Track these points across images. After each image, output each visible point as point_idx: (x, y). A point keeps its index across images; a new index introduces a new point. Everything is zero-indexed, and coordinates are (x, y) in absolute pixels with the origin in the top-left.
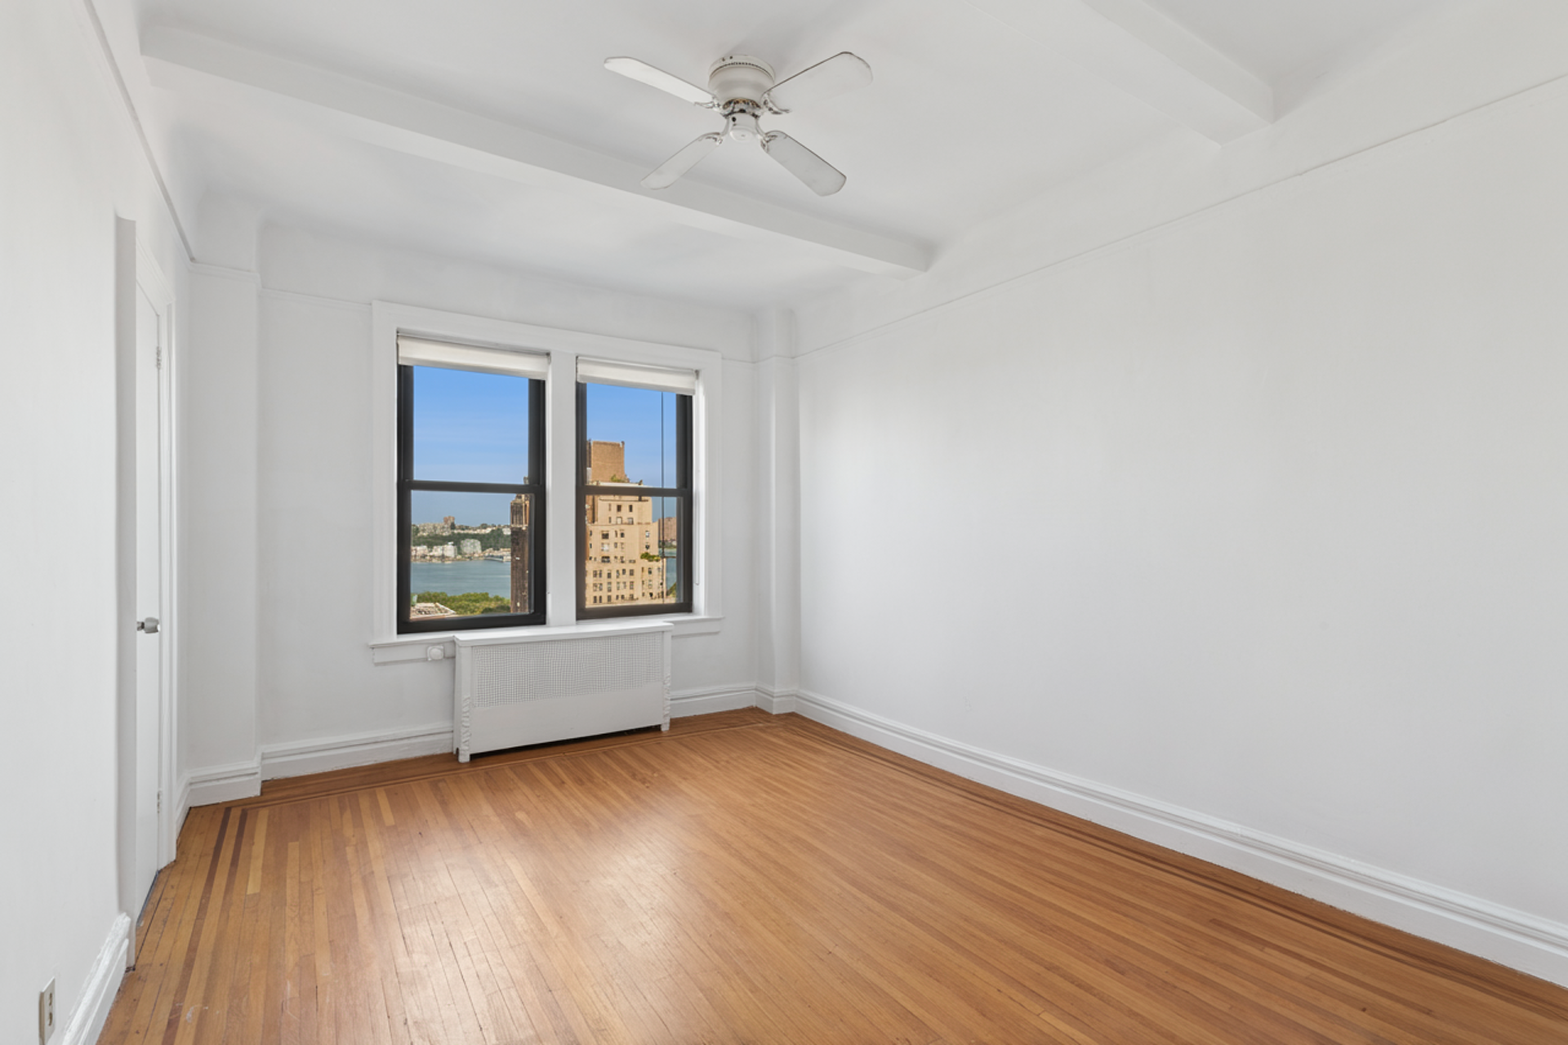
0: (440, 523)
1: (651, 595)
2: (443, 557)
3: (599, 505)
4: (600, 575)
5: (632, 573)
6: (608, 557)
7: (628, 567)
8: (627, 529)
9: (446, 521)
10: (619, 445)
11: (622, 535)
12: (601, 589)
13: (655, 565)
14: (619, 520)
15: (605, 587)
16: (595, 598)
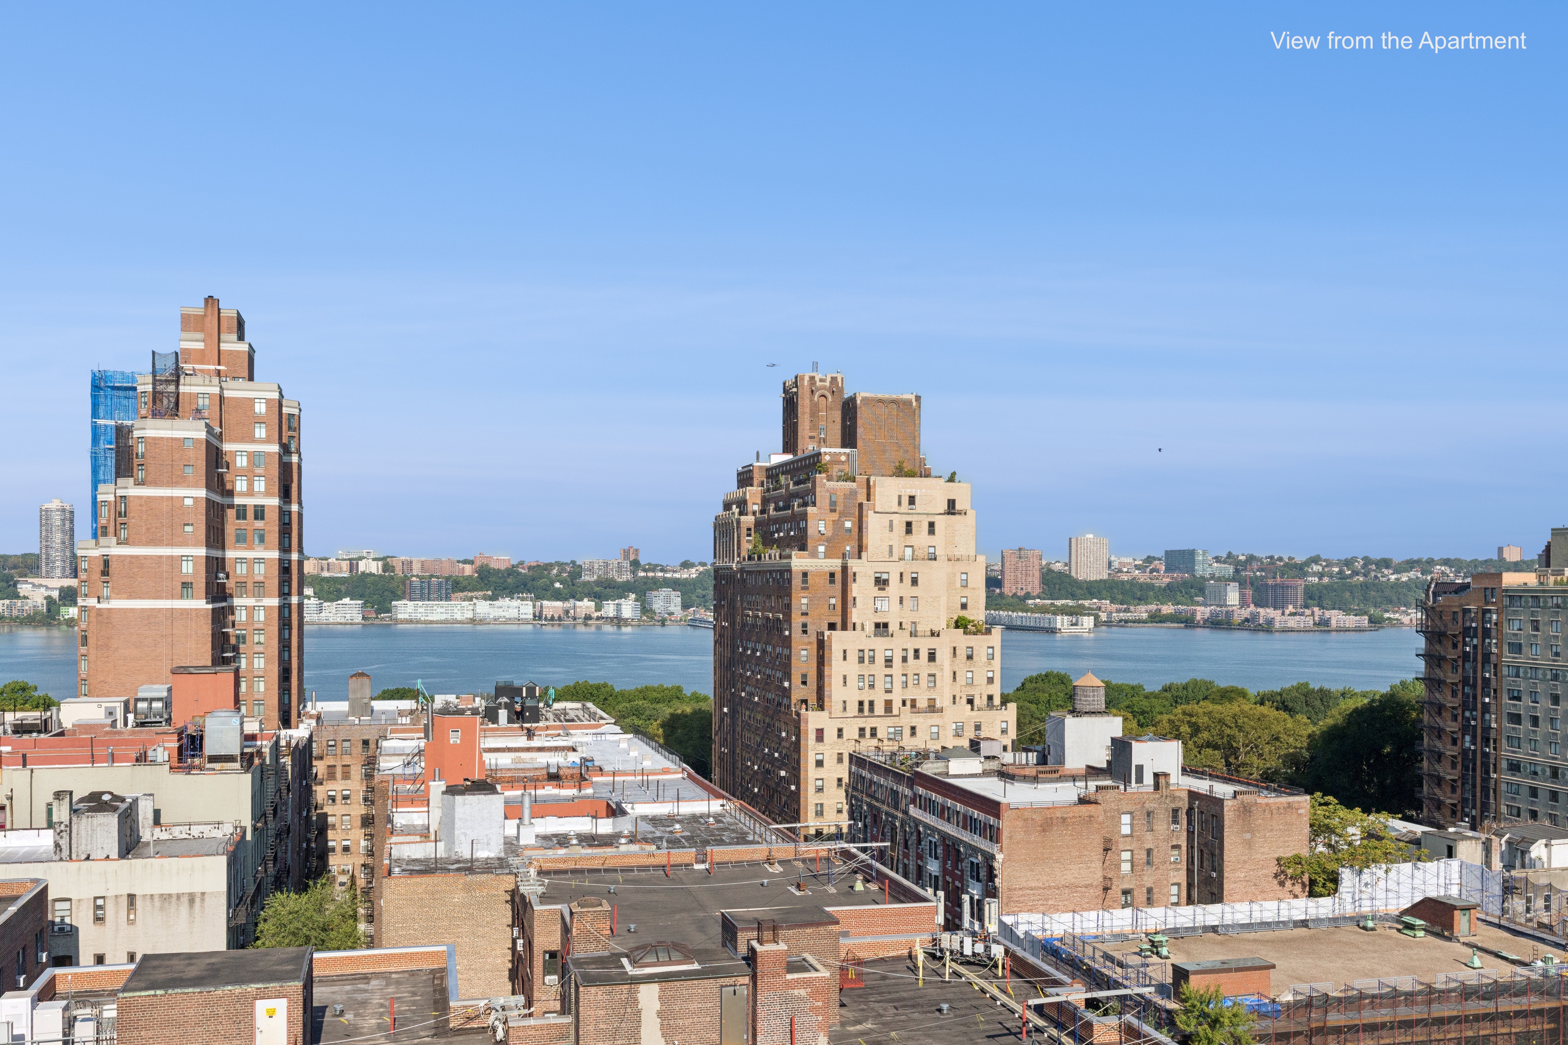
0: (615, 558)
1: (970, 702)
2: (618, 621)
3: (870, 520)
4: (872, 660)
5: (932, 657)
6: (886, 625)
7: (925, 645)
8: (925, 571)
9: (626, 553)
10: (910, 402)
11: (915, 582)
12: (872, 686)
13: (980, 643)
14: (909, 551)
15: (880, 685)
16: (861, 703)
